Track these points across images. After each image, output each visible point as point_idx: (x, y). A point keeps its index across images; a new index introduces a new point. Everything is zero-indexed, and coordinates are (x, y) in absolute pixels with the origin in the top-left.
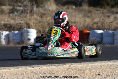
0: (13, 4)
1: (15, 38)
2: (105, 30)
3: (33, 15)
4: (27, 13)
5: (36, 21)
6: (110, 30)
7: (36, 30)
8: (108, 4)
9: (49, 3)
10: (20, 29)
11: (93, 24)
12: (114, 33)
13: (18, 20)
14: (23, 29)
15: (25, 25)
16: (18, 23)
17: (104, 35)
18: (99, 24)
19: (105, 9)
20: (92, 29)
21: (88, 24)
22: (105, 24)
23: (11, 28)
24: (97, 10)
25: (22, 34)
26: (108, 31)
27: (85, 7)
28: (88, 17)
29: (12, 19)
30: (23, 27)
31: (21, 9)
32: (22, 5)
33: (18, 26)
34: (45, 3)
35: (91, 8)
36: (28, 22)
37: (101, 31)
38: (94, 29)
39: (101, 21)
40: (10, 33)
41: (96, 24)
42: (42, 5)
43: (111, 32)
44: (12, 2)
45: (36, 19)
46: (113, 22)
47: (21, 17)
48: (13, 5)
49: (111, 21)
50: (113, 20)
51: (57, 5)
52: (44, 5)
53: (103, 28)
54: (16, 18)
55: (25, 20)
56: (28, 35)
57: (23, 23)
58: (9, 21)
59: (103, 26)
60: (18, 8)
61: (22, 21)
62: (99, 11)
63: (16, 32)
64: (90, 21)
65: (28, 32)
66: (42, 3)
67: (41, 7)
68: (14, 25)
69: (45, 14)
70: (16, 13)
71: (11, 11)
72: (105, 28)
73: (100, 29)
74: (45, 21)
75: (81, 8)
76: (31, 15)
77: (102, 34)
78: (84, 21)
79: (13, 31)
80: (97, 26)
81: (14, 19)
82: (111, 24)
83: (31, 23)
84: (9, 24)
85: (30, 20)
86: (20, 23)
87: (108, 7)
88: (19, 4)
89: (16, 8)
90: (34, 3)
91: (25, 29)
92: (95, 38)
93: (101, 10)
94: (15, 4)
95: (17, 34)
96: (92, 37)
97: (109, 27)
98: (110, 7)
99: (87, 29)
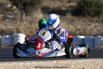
0: (4, 12)
1: (6, 41)
2: (87, 36)
3: (23, 21)
4: (17, 20)
5: (26, 27)
6: (91, 36)
7: (25, 35)
8: (89, 14)
9: (37, 12)
10: (11, 33)
11: (76, 31)
12: (94, 38)
13: (9, 26)
14: (14, 34)
15: (16, 31)
16: (9, 29)
17: (85, 40)
18: (81, 31)
19: (86, 18)
20: (75, 34)
21: (72, 30)
22: (86, 30)
23: (3, 33)
24: (80, 19)
25: (12, 38)
26: (89, 36)
27: (69, 16)
28: (72, 24)
29: (4, 25)
30: (14, 32)
31: (12, 17)
32: (13, 14)
33: (9, 31)
34: (34, 12)
35: (74, 18)
36: (18, 28)
37: (83, 37)
38: (77, 35)
39: (84, 27)
40: (2, 37)
41: (79, 30)
42: (30, 14)
43: (92, 37)
44: (4, 10)
45: (25, 25)
46: (94, 29)
47: (12, 23)
48: (5, 14)
49: (92, 28)
50: (94, 27)
51: (44, 14)
52: (32, 14)
53: (85, 34)
54: (8, 24)
55: (15, 26)
56: (18, 39)
57: (13, 29)
58: (2, 27)
59: (84, 32)
60: (9, 16)
61: (13, 26)
62: (81, 21)
63: (8, 36)
64: (74, 28)
65: (18, 36)
66: (31, 12)
67: (30, 16)
68: (5, 30)
69: (33, 21)
70: (7, 20)
71: (3, 18)
72: (87, 34)
73: (82, 35)
74: (33, 27)
75: (65, 17)
76: (21, 22)
77: (83, 39)
78: (68, 28)
79: (4, 36)
80: (79, 32)
81: (6, 25)
82: (92, 30)
83: (21, 29)
84: (2, 29)
85: (20, 25)
86: (11, 28)
87: (89, 17)
88: (10, 13)
89: (7, 16)
90: (24, 12)
91: (16, 34)
92: (78, 43)
93: (83, 19)
94: (7, 13)
95: (8, 38)
96: (75, 42)
97: (90, 34)
98: (91, 16)
99: (70, 35)
